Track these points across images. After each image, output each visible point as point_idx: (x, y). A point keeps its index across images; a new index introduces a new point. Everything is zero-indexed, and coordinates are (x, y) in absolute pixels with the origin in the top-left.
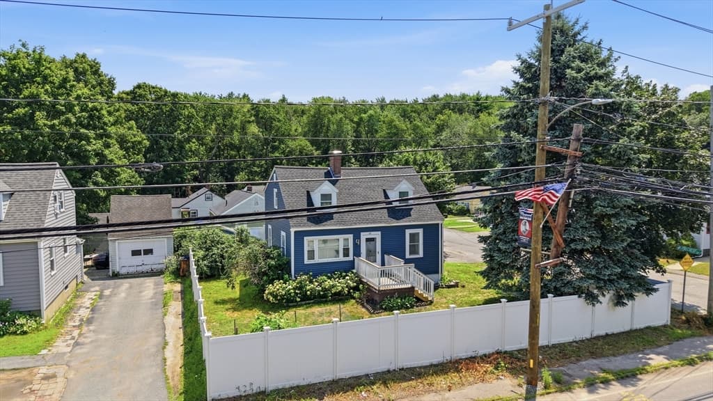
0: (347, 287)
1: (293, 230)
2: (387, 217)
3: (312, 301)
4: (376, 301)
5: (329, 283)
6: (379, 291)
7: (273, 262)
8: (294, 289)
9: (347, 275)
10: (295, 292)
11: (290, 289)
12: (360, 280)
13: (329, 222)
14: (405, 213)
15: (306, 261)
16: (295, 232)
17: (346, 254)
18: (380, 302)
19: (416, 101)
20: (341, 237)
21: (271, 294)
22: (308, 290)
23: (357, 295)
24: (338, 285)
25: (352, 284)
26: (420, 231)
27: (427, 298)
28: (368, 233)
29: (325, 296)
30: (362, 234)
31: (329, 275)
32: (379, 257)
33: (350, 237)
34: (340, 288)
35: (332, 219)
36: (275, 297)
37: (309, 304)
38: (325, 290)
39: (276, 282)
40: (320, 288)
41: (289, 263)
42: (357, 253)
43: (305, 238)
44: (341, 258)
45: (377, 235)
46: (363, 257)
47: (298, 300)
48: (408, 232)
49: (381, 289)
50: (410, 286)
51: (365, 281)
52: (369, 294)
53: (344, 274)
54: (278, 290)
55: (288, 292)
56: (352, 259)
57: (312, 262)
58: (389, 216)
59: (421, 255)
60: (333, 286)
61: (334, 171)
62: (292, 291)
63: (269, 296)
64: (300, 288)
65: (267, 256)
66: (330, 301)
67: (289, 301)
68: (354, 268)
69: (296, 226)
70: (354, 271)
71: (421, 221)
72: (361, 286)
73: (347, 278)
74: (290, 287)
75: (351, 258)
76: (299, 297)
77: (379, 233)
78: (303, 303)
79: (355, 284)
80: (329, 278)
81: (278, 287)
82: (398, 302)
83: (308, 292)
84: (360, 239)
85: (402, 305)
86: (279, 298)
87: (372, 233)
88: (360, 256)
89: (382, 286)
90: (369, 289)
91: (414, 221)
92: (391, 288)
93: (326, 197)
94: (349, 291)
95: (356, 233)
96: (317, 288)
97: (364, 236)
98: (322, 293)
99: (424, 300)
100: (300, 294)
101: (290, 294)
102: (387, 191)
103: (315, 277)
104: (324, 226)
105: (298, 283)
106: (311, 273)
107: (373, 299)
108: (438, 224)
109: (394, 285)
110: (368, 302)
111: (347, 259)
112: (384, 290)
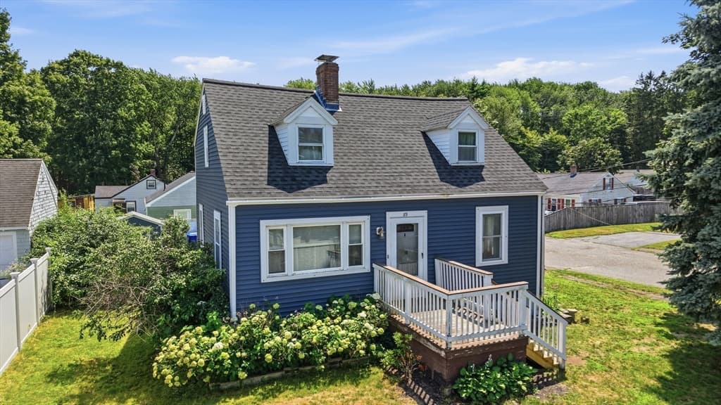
0: (363, 338)
1: (232, 204)
2: (438, 181)
3: (277, 374)
4: (438, 375)
5: (318, 330)
6: (448, 351)
7: (182, 281)
8: (233, 348)
9: (360, 309)
10: (233, 358)
11: (218, 353)
12: (390, 318)
13: (317, 188)
14: (472, 175)
15: (266, 277)
16: (238, 208)
17: (355, 259)
18: (453, 383)
19: (406, 87)
20: (344, 222)
21: (171, 362)
22: (268, 351)
23: (387, 356)
24: (343, 332)
25: (373, 331)
26: (503, 211)
27: (550, 360)
28: (401, 214)
29: (309, 361)
30: (389, 214)
31: (319, 307)
32: (423, 264)
33: (364, 221)
34: (346, 343)
35: (325, 181)
36: (181, 371)
37: (270, 382)
38: (308, 347)
39: (187, 332)
40: (298, 344)
41: (224, 281)
42: (379, 256)
43: (262, 222)
44: (345, 268)
45: (420, 218)
46: (392, 264)
47: (243, 375)
48: (481, 212)
49: (453, 346)
50: (515, 335)
51: (404, 321)
52: (419, 357)
53: (353, 304)
54: (188, 353)
55: (215, 360)
56: (368, 270)
57: (278, 277)
58: (442, 180)
59: (504, 259)
60: (330, 337)
61: (326, 95)
62: (225, 355)
63: (165, 371)
64: (249, 344)
65: (171, 265)
66: (323, 374)
67: (217, 377)
68: (373, 292)
69: (240, 195)
70: (376, 296)
71: (505, 190)
72: (397, 336)
73: (363, 314)
74: (220, 345)
75: (365, 267)
76: (244, 369)
77: (425, 213)
78: (258, 379)
79: (381, 330)
80: (320, 316)
81: (187, 347)
82: (496, 380)
83: (269, 357)
84: (385, 226)
85: (508, 390)
86: (189, 375)
87: (410, 213)
88: (385, 264)
89: (457, 338)
90: (418, 343)
91: (492, 190)
92: (476, 343)
93: (310, 136)
94: (367, 350)
95: (377, 212)
96: (291, 345)
97: (394, 219)
98: (302, 356)
99: (543, 364)
100: (247, 359)
101: (221, 362)
102: (429, 134)
103: (284, 313)
104: (307, 195)
105: (243, 333)
106: (276, 306)
107: (429, 371)
108: (537, 197)
109: (484, 335)
110: (417, 378)
111: (357, 269)
112: (462, 350)
